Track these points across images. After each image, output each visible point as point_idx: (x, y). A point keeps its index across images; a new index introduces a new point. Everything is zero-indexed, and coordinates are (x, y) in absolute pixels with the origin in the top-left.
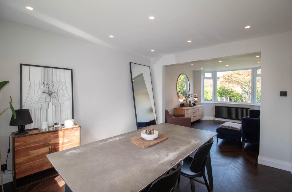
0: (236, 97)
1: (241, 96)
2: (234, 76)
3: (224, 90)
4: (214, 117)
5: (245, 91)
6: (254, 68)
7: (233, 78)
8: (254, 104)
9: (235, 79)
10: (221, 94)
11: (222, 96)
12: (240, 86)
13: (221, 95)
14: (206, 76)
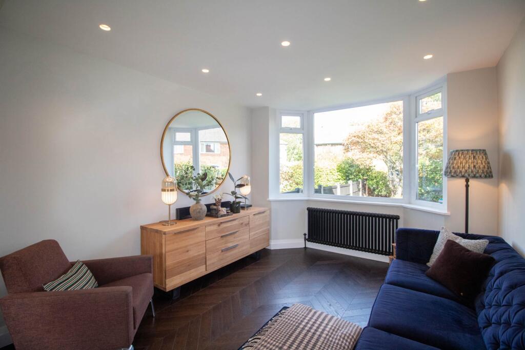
0: (375, 181)
1: (385, 178)
2: (370, 136)
3: (351, 166)
4: (305, 239)
5: (393, 168)
6: (409, 96)
7: (367, 141)
8: (410, 203)
9: (371, 142)
10: (347, 174)
11: (350, 179)
12: (382, 156)
13: (348, 176)
14: (283, 125)
